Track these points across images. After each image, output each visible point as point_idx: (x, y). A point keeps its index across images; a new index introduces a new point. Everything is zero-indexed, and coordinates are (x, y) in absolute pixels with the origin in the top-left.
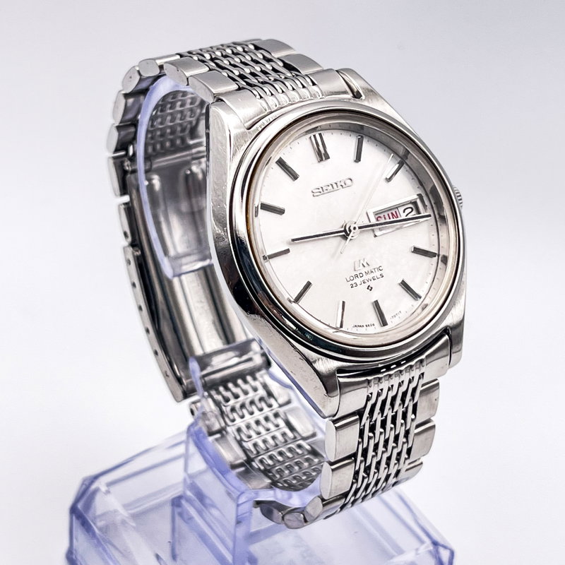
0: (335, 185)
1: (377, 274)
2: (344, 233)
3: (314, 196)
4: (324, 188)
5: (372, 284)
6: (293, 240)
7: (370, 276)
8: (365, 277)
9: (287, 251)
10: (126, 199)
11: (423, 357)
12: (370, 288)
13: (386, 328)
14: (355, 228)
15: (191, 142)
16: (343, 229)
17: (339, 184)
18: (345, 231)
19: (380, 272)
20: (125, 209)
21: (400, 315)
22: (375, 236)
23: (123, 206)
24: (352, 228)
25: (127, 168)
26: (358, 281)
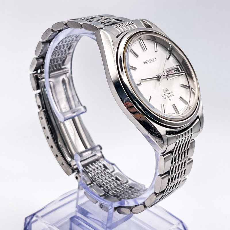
0: (151, 60)
1: (171, 94)
2: (157, 78)
3: (145, 64)
4: (148, 61)
5: (170, 98)
6: (142, 80)
7: (169, 95)
8: (168, 95)
9: (140, 84)
10: (39, 91)
11: (192, 127)
12: (170, 100)
13: (179, 114)
14: (162, 76)
15: (63, 67)
16: (157, 76)
17: (152, 60)
18: (158, 77)
19: (172, 94)
20: (39, 95)
21: (183, 110)
22: (168, 80)
23: (38, 94)
24: (161, 76)
25: (39, 77)
26: (166, 97)
